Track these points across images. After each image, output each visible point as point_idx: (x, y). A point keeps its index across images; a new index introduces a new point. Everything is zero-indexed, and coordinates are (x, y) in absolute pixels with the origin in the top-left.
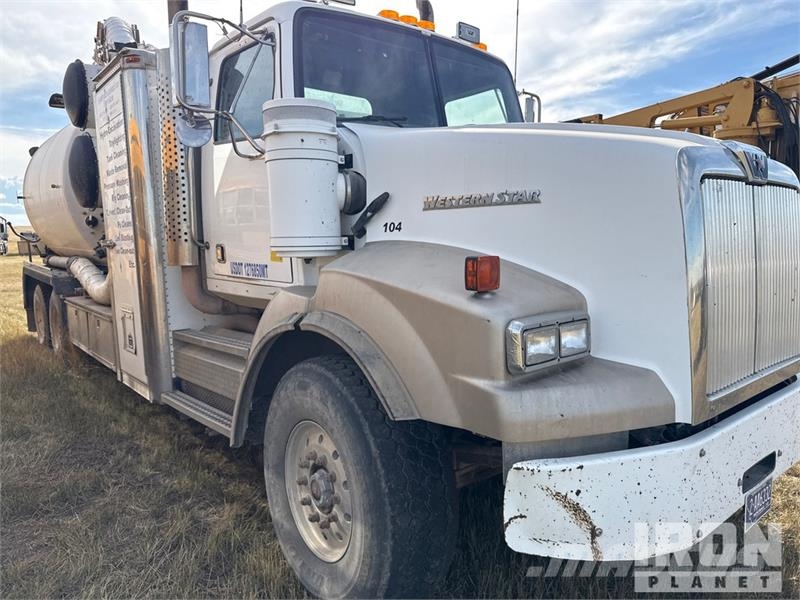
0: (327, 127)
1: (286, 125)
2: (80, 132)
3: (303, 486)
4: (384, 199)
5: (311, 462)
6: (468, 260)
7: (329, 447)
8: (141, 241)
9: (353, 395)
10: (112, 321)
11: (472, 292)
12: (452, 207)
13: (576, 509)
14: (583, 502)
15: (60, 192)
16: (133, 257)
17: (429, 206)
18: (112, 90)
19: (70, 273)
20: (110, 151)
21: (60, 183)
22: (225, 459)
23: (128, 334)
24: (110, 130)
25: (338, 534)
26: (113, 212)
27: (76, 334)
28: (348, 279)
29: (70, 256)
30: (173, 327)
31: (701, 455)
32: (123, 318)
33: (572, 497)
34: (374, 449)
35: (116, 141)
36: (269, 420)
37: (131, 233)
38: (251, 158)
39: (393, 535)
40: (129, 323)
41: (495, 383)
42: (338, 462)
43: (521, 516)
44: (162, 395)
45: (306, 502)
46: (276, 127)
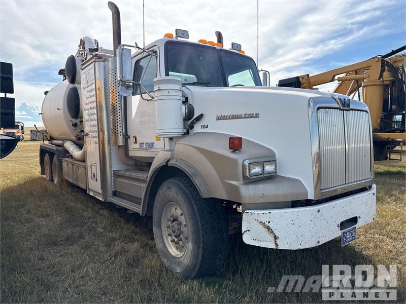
0: (178, 87)
1: (163, 87)
2: (72, 86)
3: (169, 229)
4: (201, 116)
5: (172, 218)
6: (230, 138)
7: (179, 212)
8: (101, 133)
9: (188, 190)
10: (85, 168)
11: (232, 150)
12: (227, 119)
13: (269, 228)
14: (271, 226)
15: (61, 111)
16: (97, 140)
17: (218, 119)
18: (90, 70)
19: (64, 147)
20: (88, 95)
21: (61, 108)
22: (134, 227)
23: (93, 172)
24: (88, 86)
25: (182, 246)
26: (88, 121)
27: (66, 174)
28: (187, 146)
29: (63, 140)
30: (113, 169)
31: (318, 212)
32: (91, 166)
33: (267, 223)
34: (196, 209)
35: (91, 91)
36: (155, 203)
37: (97, 130)
38: (148, 100)
39: (203, 242)
40: (94, 168)
41: (239, 182)
42: (183, 217)
43: (248, 231)
44: (109, 198)
45: (170, 235)
46: (159, 87)
